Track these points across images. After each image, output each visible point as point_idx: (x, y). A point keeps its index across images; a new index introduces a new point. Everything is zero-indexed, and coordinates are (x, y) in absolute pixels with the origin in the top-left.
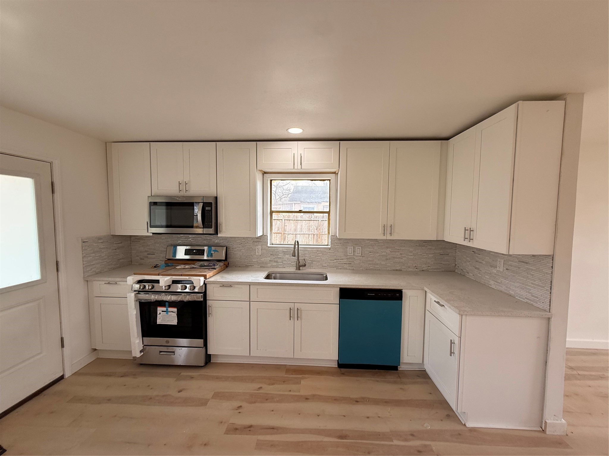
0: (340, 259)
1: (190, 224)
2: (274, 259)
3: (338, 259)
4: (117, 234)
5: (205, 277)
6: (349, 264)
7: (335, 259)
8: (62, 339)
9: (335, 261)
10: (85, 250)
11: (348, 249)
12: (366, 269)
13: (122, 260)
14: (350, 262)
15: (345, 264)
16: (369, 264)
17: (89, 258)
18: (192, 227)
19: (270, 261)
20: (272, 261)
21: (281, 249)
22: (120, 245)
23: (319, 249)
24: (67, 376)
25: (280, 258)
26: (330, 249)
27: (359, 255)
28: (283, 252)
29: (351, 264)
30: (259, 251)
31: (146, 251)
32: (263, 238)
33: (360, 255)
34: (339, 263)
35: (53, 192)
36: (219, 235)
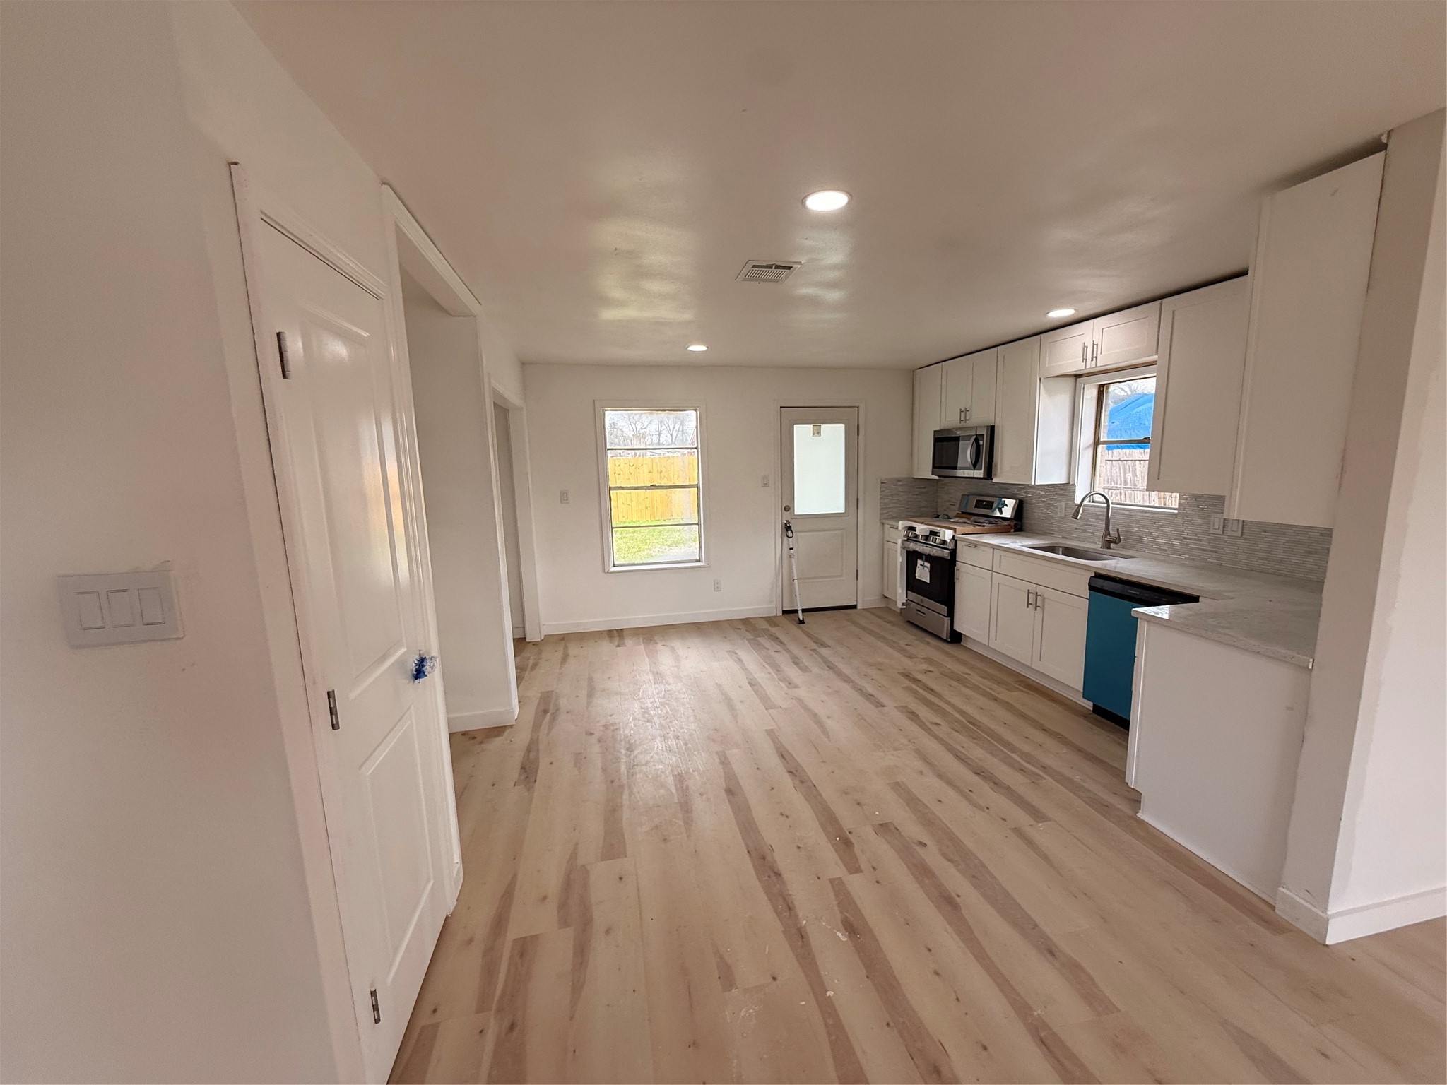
0: (1195, 540)
1: (952, 465)
2: (1082, 526)
3: (1190, 539)
4: (915, 477)
5: (955, 530)
6: (1211, 551)
7: (1185, 538)
8: (857, 571)
9: (1185, 541)
10: (884, 491)
11: (1212, 519)
12: (1252, 570)
13: (924, 509)
14: (1214, 547)
15: (1203, 550)
16: (1260, 558)
17: (886, 501)
18: (955, 468)
19: (1076, 529)
20: (1078, 529)
21: (1093, 509)
22: (924, 490)
23: (1156, 516)
24: (859, 607)
25: (1091, 525)
26: (1176, 515)
27: (1235, 534)
28: (1096, 514)
29: (1216, 552)
30: (1062, 510)
31: (949, 501)
32: (1065, 490)
33: (1239, 534)
34: (1191, 548)
35: (858, 435)
36: (995, 480)
